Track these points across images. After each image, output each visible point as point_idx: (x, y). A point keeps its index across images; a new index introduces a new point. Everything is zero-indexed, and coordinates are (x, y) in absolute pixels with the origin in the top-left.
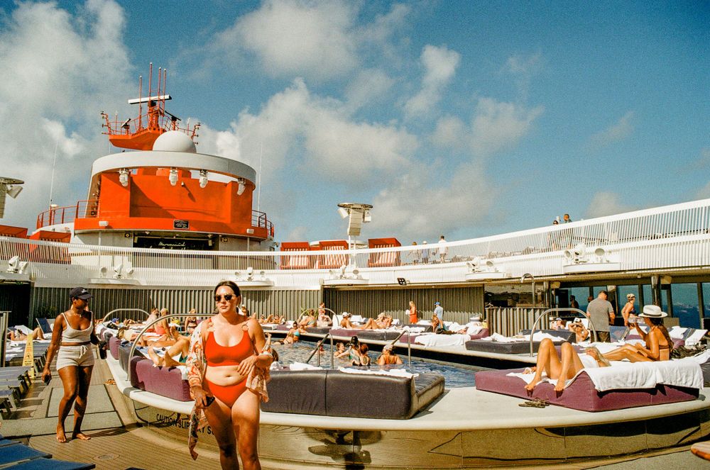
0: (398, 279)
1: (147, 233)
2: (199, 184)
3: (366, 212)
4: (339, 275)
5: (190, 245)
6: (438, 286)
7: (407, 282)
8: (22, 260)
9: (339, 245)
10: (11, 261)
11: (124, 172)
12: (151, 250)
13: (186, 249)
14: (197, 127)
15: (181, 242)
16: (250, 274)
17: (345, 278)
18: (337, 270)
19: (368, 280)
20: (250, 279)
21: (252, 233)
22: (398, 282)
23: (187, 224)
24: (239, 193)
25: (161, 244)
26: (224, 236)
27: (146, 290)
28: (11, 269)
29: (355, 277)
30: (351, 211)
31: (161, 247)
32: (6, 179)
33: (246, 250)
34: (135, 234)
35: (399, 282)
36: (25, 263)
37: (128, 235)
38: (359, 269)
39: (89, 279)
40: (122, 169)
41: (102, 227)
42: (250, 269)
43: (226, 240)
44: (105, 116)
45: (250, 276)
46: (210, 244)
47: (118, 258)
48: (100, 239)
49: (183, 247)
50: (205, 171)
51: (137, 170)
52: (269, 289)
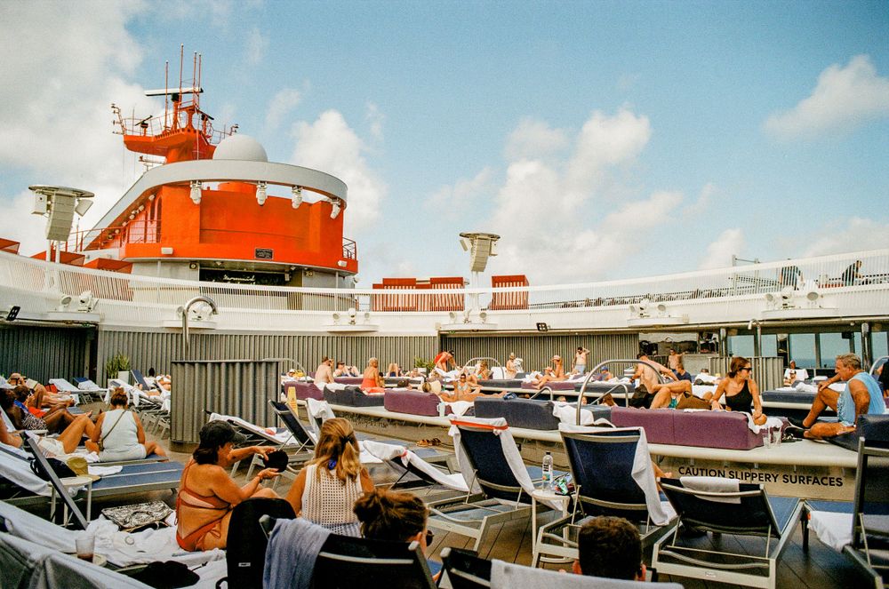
0: (538, 324)
1: (219, 264)
2: (292, 204)
3: (493, 243)
4: (463, 319)
5: (261, 279)
7: (549, 328)
10: (82, 298)
11: (196, 185)
13: (256, 284)
14: (234, 129)
15: (250, 275)
16: (353, 316)
17: (471, 322)
18: (458, 313)
19: (496, 325)
20: (353, 323)
21: (345, 266)
22: (537, 328)
23: (272, 253)
24: (333, 216)
25: (226, 278)
26: (309, 269)
28: (83, 307)
30: (476, 242)
31: (226, 281)
32: (74, 191)
33: (334, 287)
34: (202, 264)
37: (193, 266)
38: (487, 312)
40: (194, 182)
41: (164, 255)
42: (350, 311)
43: (311, 274)
44: (117, 110)
45: (353, 319)
46: (287, 279)
48: (159, 270)
49: (252, 282)
50: (299, 187)
51: (218, 183)
52: (375, 335)
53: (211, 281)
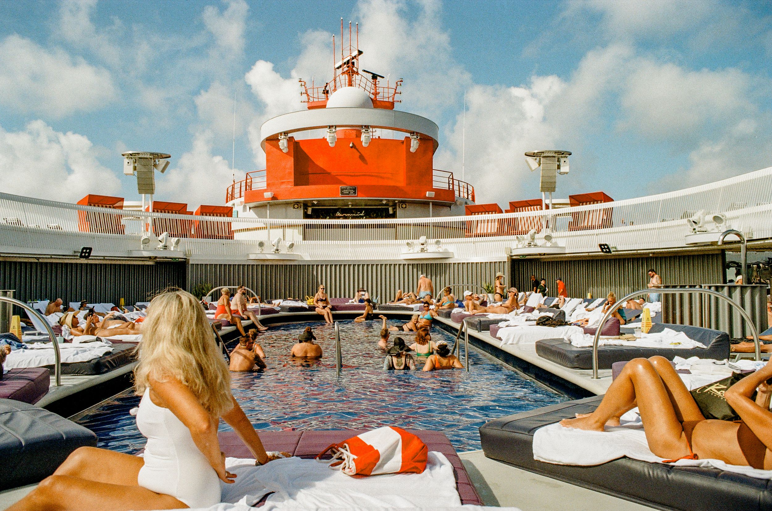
0: (600, 245)
1: (315, 203)
2: (362, 142)
4: (526, 243)
5: (370, 213)
6: (658, 253)
7: (612, 250)
8: (171, 236)
9: (534, 205)
10: (160, 238)
11: (283, 137)
12: (328, 221)
13: (366, 218)
14: (399, 83)
15: (360, 210)
16: (423, 244)
17: (535, 245)
18: (525, 236)
19: (564, 248)
20: (422, 250)
21: (434, 196)
22: (600, 250)
23: (355, 189)
24: (412, 150)
25: (338, 214)
26: (400, 202)
27: (309, 266)
28: (161, 245)
29: (549, 244)
30: (543, 160)
31: (339, 218)
33: (429, 216)
35: (602, 249)
36: (177, 239)
37: (296, 206)
38: (554, 234)
39: (248, 255)
40: (281, 133)
41: (268, 199)
42: (423, 239)
43: (404, 206)
44: (303, 83)
45: (422, 247)
46: (391, 212)
47: (288, 231)
48: (268, 211)
49: (363, 217)
52: (447, 261)
53: (325, 218)
